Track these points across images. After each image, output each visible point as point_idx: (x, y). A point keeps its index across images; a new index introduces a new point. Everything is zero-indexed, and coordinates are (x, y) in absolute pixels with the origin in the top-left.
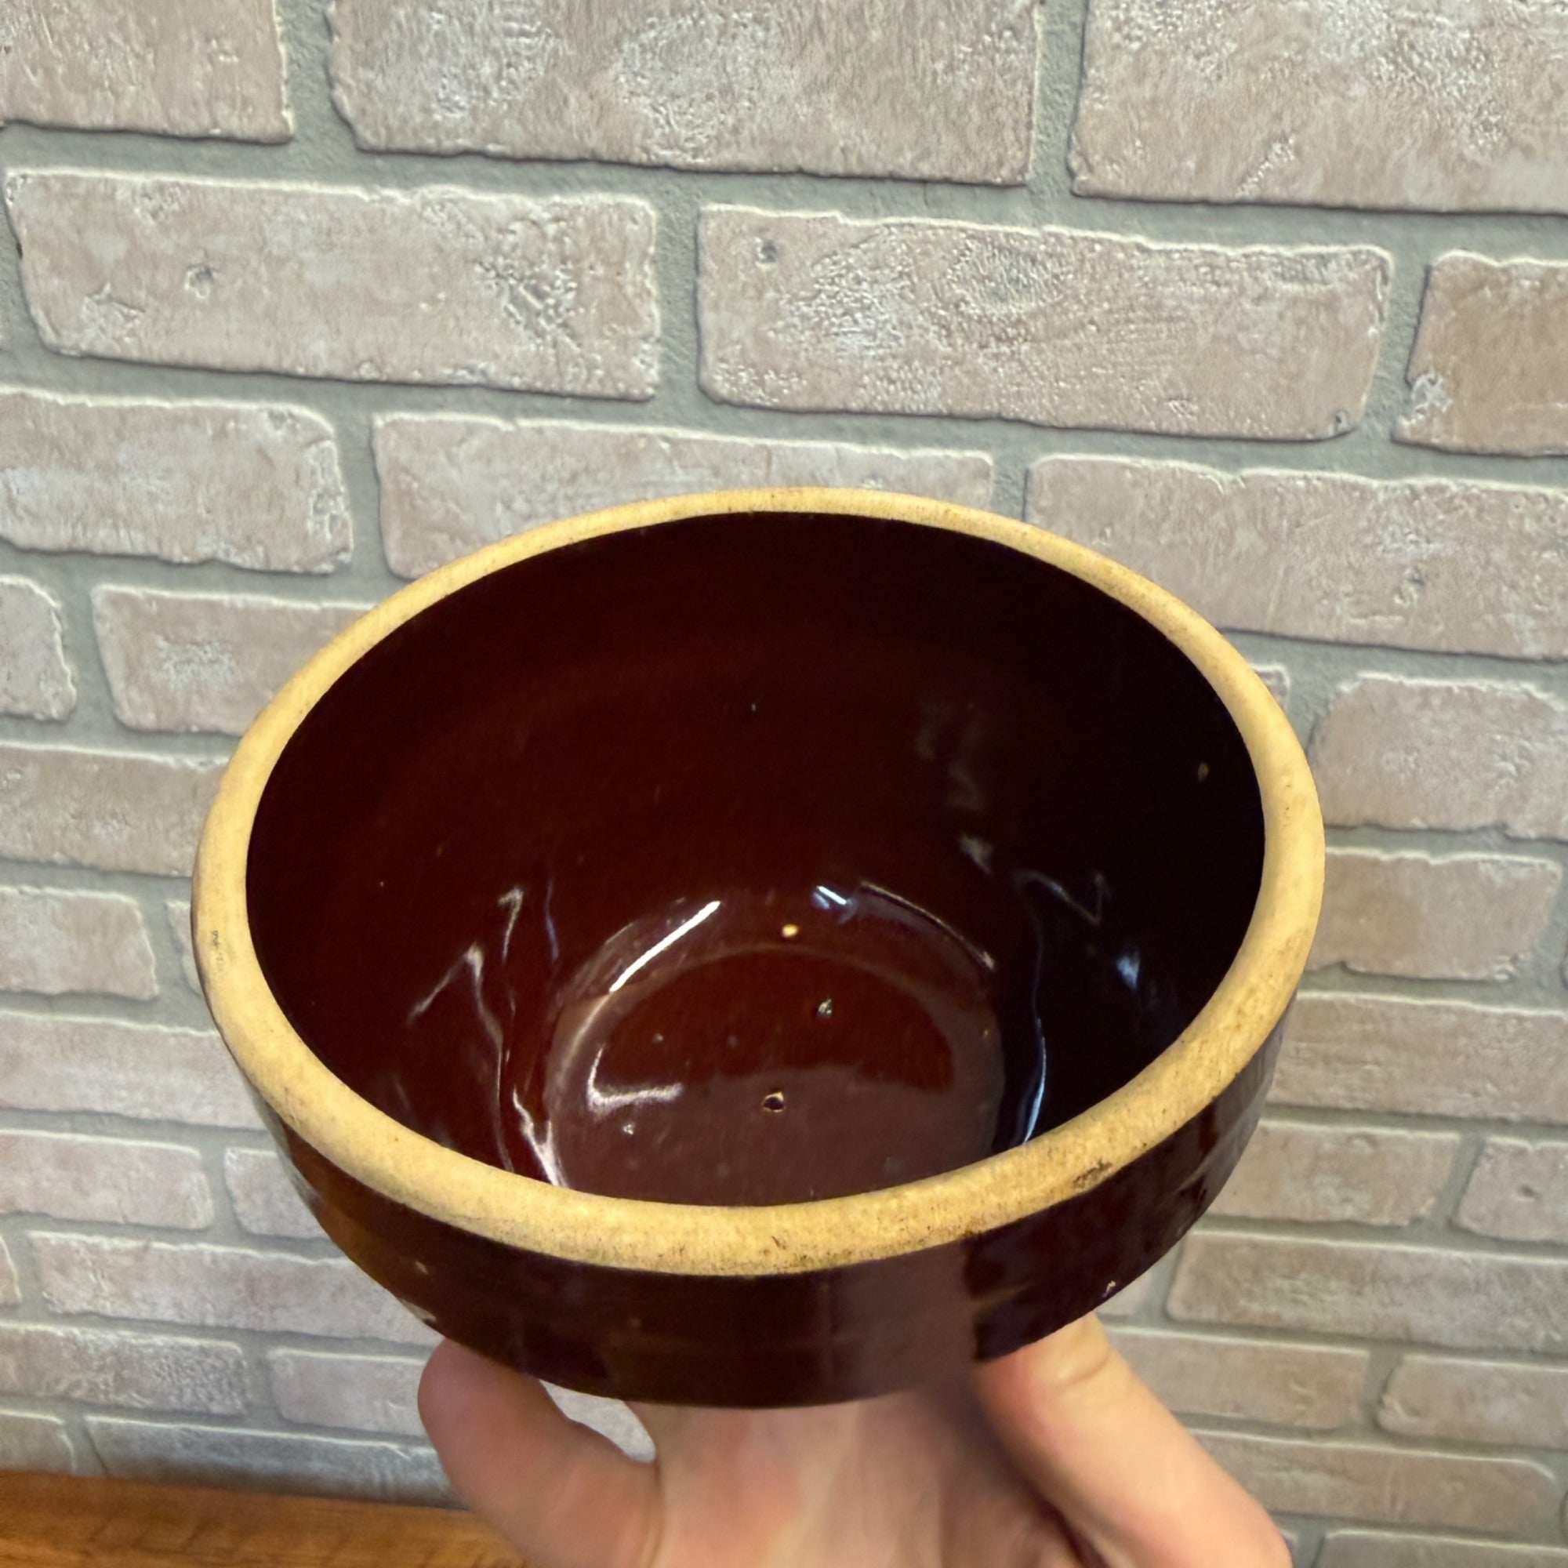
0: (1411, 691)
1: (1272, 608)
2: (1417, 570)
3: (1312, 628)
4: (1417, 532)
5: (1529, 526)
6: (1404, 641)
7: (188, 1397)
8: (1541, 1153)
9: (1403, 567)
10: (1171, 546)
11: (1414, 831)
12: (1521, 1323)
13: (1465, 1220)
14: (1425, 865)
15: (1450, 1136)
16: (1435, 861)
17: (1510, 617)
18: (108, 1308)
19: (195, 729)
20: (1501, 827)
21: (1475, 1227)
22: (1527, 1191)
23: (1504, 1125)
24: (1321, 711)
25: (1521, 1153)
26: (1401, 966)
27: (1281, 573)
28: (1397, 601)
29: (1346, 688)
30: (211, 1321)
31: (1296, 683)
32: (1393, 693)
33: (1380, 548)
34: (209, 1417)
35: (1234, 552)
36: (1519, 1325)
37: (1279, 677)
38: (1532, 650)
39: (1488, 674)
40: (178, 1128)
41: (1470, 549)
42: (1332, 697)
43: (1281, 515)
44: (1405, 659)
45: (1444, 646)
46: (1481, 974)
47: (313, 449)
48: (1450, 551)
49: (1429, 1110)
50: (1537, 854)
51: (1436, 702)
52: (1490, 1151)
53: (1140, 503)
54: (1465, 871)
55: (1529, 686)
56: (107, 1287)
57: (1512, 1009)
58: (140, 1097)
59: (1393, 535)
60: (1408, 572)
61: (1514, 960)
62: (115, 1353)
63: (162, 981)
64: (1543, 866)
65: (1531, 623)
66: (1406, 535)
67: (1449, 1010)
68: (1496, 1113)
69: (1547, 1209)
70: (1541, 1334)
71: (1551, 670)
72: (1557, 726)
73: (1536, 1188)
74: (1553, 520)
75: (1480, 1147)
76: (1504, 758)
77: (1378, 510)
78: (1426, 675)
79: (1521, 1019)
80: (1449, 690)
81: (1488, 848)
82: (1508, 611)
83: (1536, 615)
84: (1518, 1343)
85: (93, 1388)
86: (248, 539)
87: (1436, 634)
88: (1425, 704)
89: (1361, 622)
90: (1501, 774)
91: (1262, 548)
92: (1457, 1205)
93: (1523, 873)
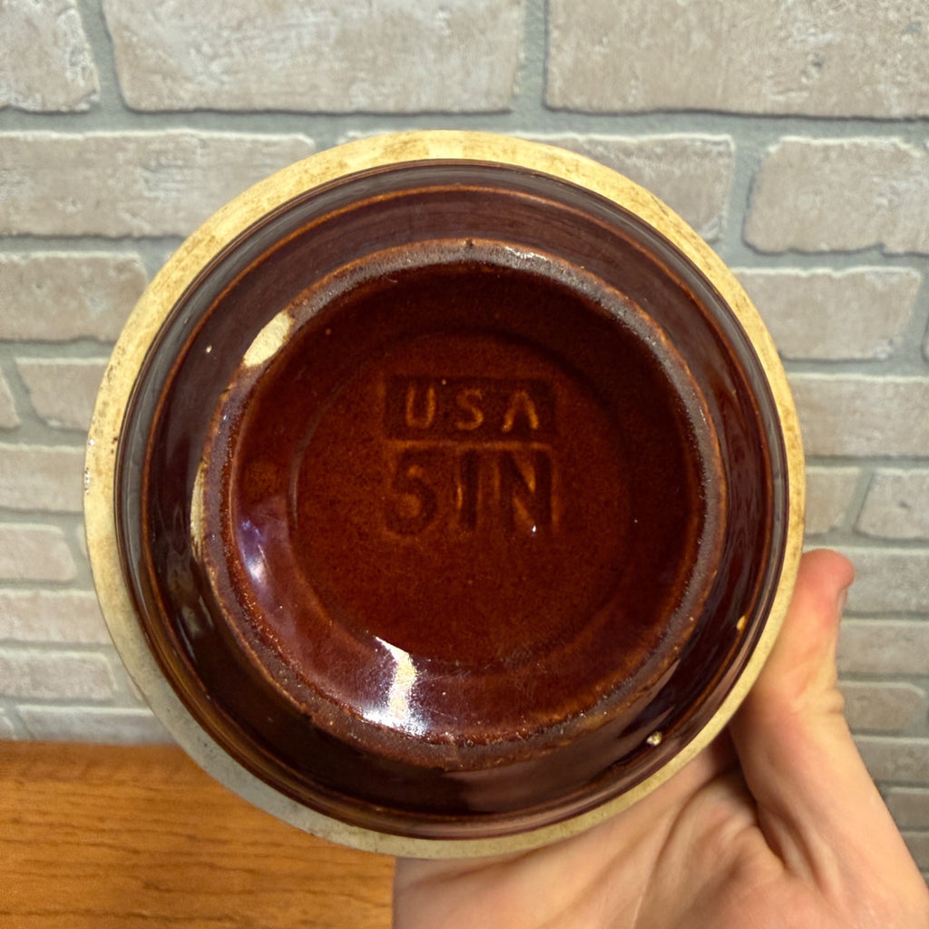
0: (816, 149)
1: (719, 92)
2: (817, 55)
3: (748, 105)
4: (815, 26)
5: (893, 15)
6: (811, 111)
7: (77, 690)
8: (911, 478)
9: (807, 54)
10: (649, 48)
11: (821, 254)
12: (902, 595)
13: (864, 526)
14: (830, 278)
15: (853, 471)
16: (837, 275)
17: (881, 87)
18: (19, 635)
19: (14, 233)
20: (880, 246)
21: (871, 531)
22: (903, 505)
23: (887, 460)
24: (757, 169)
25: (898, 479)
26: (818, 352)
27: (724, 64)
28: (804, 80)
29: (773, 149)
30: (84, 640)
31: (739, 148)
32: (805, 151)
33: (790, 40)
34: (90, 702)
35: (692, 50)
36: (899, 597)
37: (726, 143)
38: (897, 111)
39: (868, 132)
40: (45, 514)
41: (853, 37)
42: (762, 156)
43: (721, 20)
44: (811, 125)
45: (837, 113)
46: (869, 355)
47: (63, 17)
48: (838, 40)
49: (838, 452)
50: (904, 265)
51: (833, 155)
52: (879, 478)
53: (625, 17)
54: (856, 281)
55: (896, 140)
56: (17, 623)
57: (890, 378)
58: (17, 494)
59: (799, 29)
60: (811, 58)
61: (891, 343)
62: (29, 665)
63: (20, 414)
64: (908, 274)
65: (896, 91)
66: (807, 29)
67: (848, 382)
68: (883, 452)
69: (916, 516)
70: (914, 601)
71: (911, 127)
72: (916, 168)
73: (909, 501)
74: (908, 10)
75: (873, 476)
76: (881, 195)
77: (788, 10)
78: (826, 136)
79: (897, 385)
80: (842, 146)
81: (871, 263)
82: (879, 82)
83: (900, 84)
84: (899, 608)
85: (19, 688)
86: (29, 88)
87: (831, 105)
88: (826, 159)
89: (781, 98)
90: (879, 207)
91: (710, 45)
92: (858, 517)
93: (895, 279)
